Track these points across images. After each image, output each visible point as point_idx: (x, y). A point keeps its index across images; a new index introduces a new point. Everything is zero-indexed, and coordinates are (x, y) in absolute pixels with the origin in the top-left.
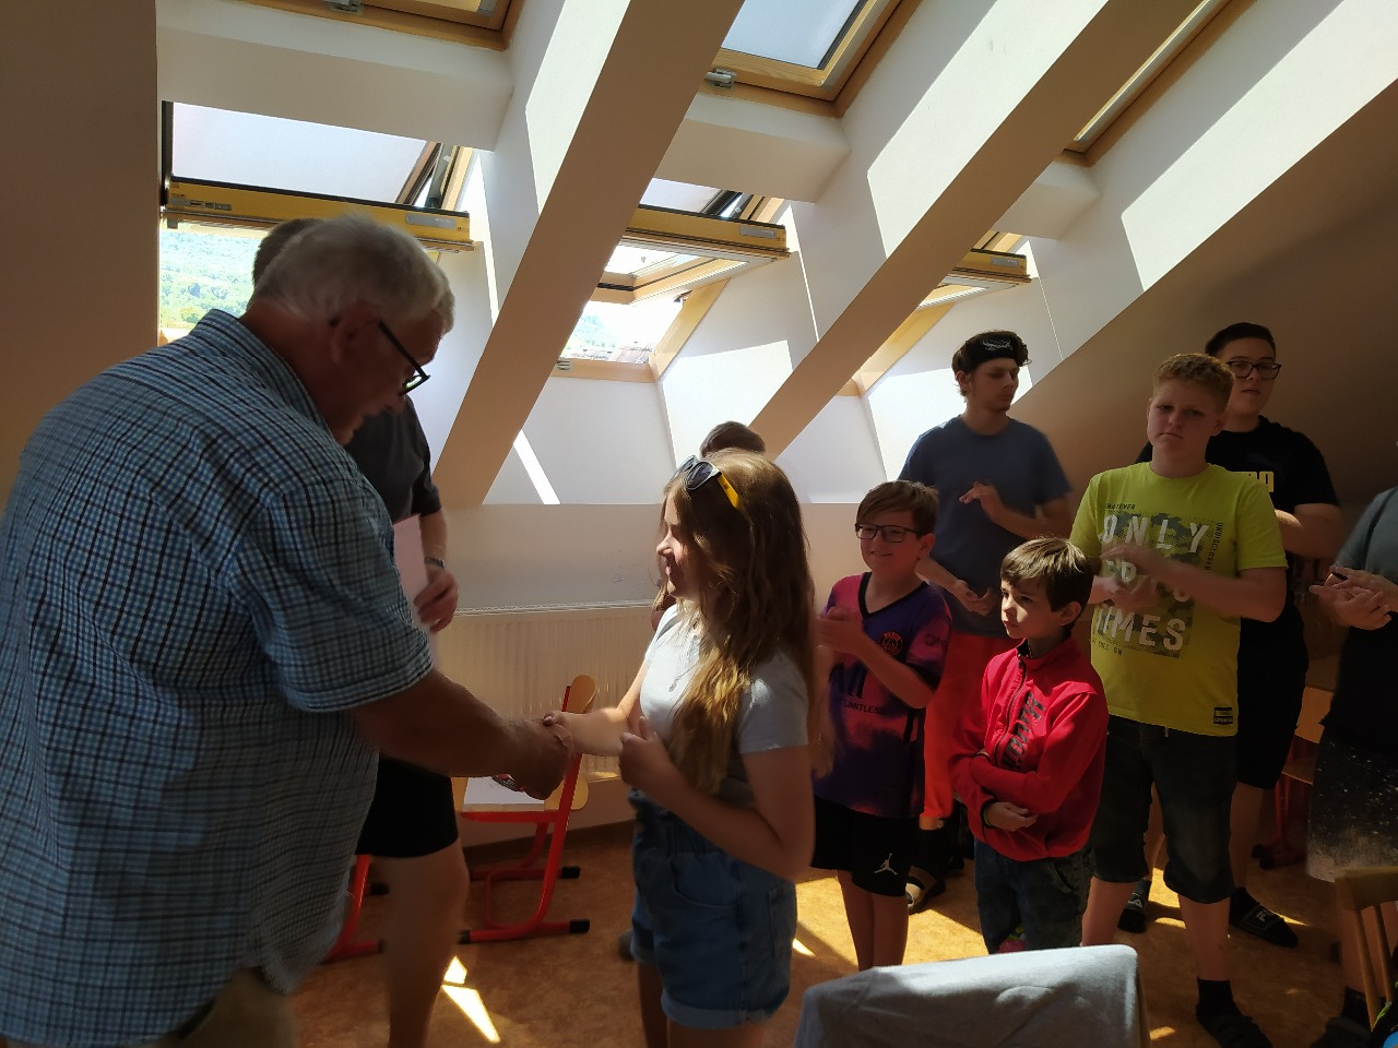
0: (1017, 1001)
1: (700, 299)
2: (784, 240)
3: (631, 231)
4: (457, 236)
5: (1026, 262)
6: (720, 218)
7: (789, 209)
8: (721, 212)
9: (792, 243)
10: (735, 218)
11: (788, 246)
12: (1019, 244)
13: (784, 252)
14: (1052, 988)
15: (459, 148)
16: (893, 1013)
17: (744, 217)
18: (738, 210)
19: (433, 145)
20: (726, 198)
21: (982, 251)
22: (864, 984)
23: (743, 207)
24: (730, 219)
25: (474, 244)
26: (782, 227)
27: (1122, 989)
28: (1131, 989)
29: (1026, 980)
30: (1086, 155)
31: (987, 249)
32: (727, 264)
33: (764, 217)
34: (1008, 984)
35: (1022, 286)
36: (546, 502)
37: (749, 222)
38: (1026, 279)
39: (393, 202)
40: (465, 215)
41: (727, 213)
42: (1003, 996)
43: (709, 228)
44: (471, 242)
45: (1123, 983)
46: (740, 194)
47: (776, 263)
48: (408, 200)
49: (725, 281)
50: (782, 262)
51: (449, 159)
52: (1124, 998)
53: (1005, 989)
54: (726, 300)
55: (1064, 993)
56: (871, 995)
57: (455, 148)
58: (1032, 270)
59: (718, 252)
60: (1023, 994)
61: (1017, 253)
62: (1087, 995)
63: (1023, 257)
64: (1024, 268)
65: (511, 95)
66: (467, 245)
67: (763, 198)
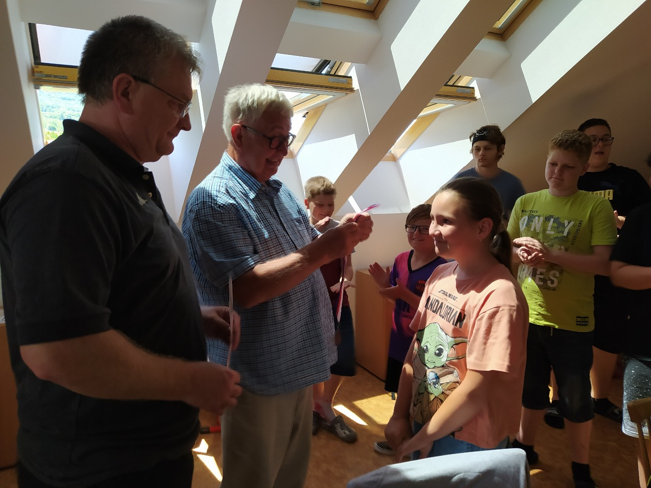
1: (313, 115)
2: (352, 84)
5: (474, 90)
6: (321, 74)
7: (354, 68)
8: (322, 71)
9: (356, 85)
10: (328, 74)
11: (353, 87)
12: (471, 82)
13: (352, 90)
17: (332, 73)
18: (329, 69)
20: (323, 64)
21: (453, 86)
23: (332, 68)
24: (326, 74)
26: (351, 77)
30: (503, 35)
31: (455, 84)
32: (324, 97)
33: (342, 72)
35: (473, 103)
37: (334, 75)
38: (474, 99)
41: (324, 72)
43: (316, 79)
46: (330, 61)
47: (347, 97)
49: (325, 105)
50: (351, 95)
54: (326, 116)
58: (477, 95)
59: (320, 91)
61: (471, 86)
63: (473, 88)
64: (473, 93)
65: (205, 14)
67: (341, 62)
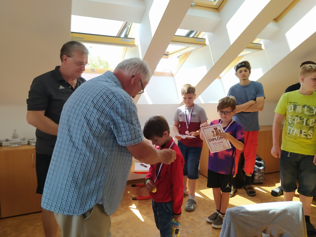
0: (274, 213)
1: (184, 57)
3: (173, 41)
4: (133, 43)
5: (261, 45)
6: (189, 37)
7: (206, 34)
9: (207, 42)
10: (193, 37)
11: (206, 43)
12: (260, 41)
13: (205, 45)
14: (282, 210)
15: (132, 23)
16: (246, 215)
17: (196, 37)
19: (125, 22)
20: (191, 32)
21: (251, 43)
22: (239, 208)
23: (195, 35)
24: (192, 37)
25: (136, 45)
26: (205, 39)
27: (299, 211)
28: (301, 211)
29: (275, 208)
30: (277, 20)
32: (191, 48)
33: (200, 37)
34: (272, 209)
35: (261, 51)
36: (150, 104)
37: (197, 38)
38: (262, 49)
39: (115, 36)
40: (134, 39)
41: (191, 36)
42: (271, 212)
43: (187, 39)
44: (135, 45)
45: (299, 210)
46: (194, 31)
47: (203, 47)
48: (119, 36)
49: (191, 52)
50: (205, 47)
51: (129, 26)
52: (299, 213)
53: (271, 210)
54: (190, 57)
55: (284, 212)
56: (241, 211)
57: (131, 23)
58: (263, 47)
59: (190, 45)
60: (275, 211)
61: (259, 43)
62: (290, 212)
64: (261, 47)
65: (145, 10)
66: (134, 46)
67: (200, 32)
